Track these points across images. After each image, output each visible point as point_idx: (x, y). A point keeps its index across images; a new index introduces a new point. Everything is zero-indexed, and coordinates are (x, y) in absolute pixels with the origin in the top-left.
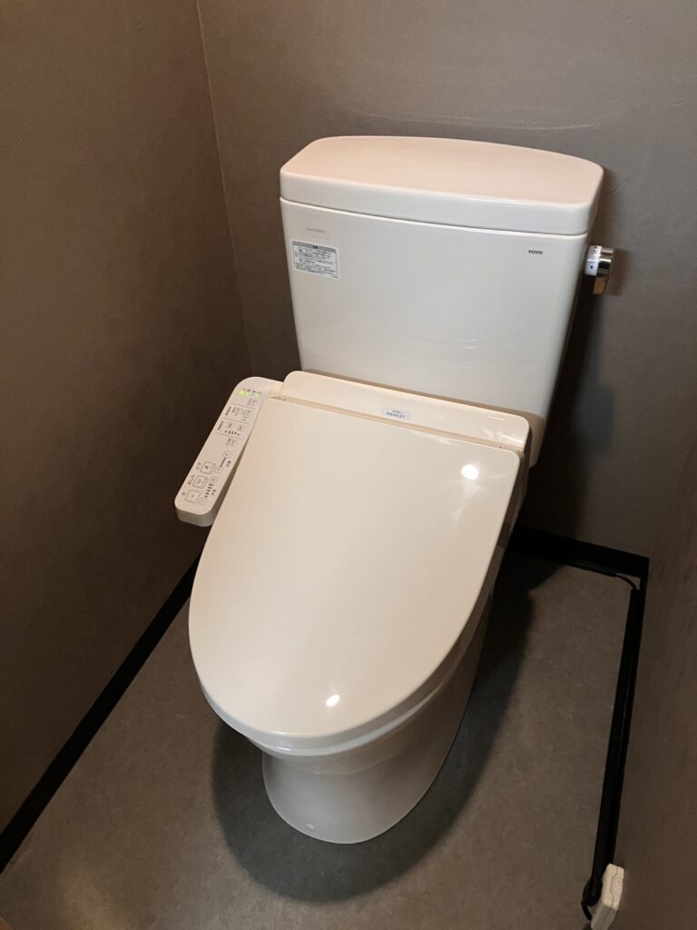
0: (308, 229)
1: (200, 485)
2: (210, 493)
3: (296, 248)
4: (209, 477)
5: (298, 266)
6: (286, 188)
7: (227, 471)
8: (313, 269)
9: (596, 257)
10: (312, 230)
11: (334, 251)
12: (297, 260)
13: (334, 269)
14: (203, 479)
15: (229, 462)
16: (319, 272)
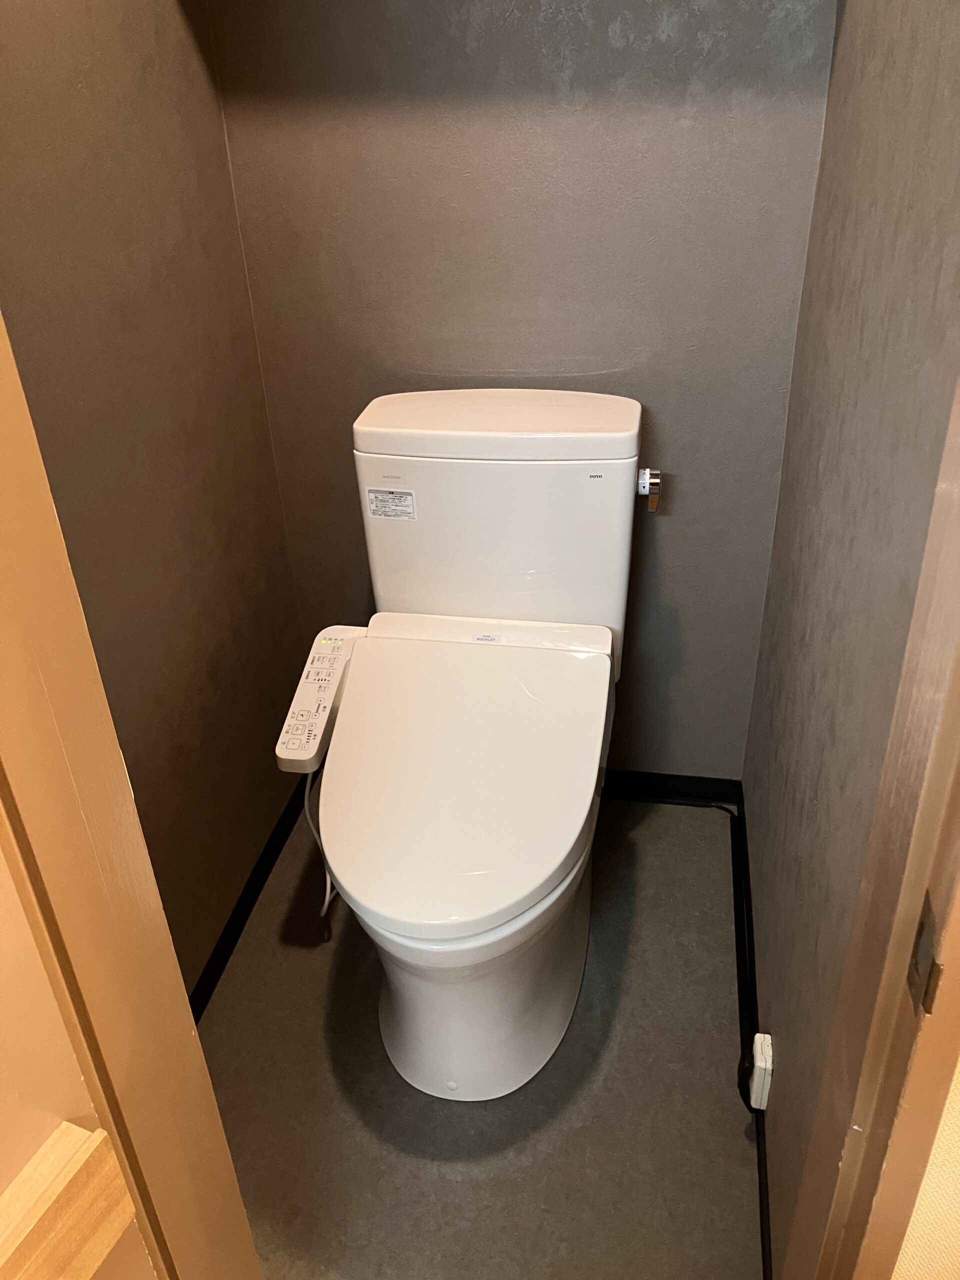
0: (384, 477)
1: (299, 732)
2: (311, 738)
3: (372, 496)
4: (307, 723)
5: (374, 512)
6: (359, 441)
7: (324, 716)
8: (390, 514)
9: (646, 479)
10: (386, 477)
11: (411, 494)
12: (373, 507)
13: (411, 511)
14: (301, 727)
15: (325, 707)
16: (396, 515)
